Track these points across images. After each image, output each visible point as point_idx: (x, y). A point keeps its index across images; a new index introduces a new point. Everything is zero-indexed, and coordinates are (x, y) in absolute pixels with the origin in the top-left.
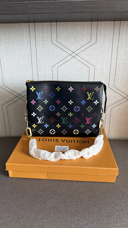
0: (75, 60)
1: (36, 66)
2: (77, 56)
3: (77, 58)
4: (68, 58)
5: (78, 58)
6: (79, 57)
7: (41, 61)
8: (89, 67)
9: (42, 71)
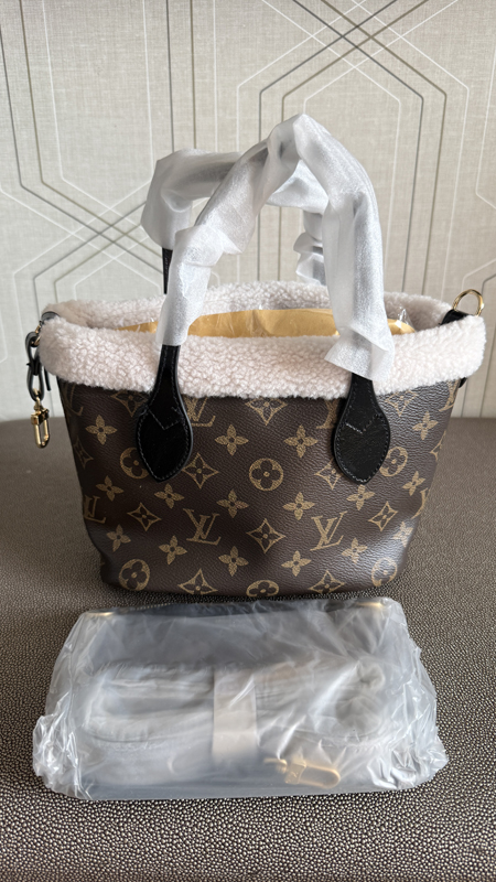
0: (361, 60)
1: (190, 89)
2: (371, 41)
3: (373, 50)
4: (334, 52)
5: (378, 52)
6: (379, 46)
7: (211, 68)
8: (423, 95)
9: (213, 113)
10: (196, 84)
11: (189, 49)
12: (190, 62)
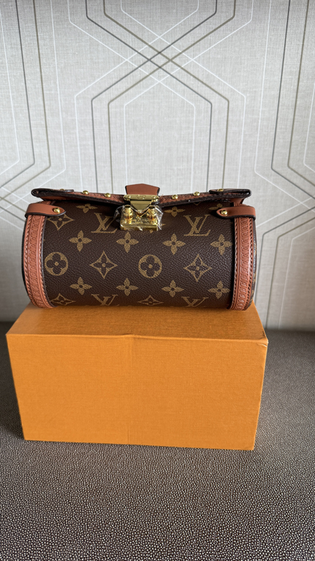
0: (164, 76)
1: (41, 98)
2: (170, 63)
3: (173, 70)
4: (144, 71)
5: (176, 71)
6: (176, 67)
7: (55, 83)
8: (211, 101)
9: (59, 115)
10: (45, 95)
11: (39, 70)
12: (39, 79)
